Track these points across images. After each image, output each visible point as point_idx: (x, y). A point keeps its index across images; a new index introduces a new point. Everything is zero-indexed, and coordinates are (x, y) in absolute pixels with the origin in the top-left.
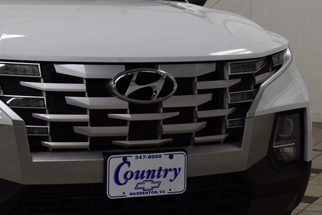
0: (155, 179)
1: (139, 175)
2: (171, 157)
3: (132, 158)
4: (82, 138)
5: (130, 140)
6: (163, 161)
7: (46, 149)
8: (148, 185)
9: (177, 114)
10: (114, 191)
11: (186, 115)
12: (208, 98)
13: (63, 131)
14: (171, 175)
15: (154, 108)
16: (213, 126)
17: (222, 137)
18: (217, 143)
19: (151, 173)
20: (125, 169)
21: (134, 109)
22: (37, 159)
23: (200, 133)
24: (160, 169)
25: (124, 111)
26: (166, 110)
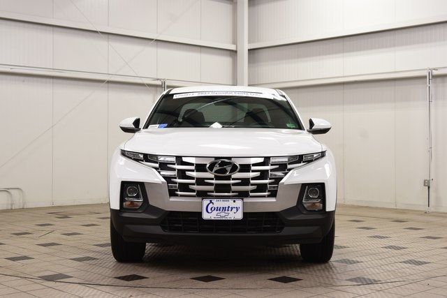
0: (226, 212)
1: (218, 209)
2: (234, 201)
3: (214, 201)
4: (193, 191)
5: (216, 192)
6: (230, 203)
7: (177, 195)
8: (223, 214)
9: (240, 181)
10: (206, 216)
11: (245, 182)
12: (258, 174)
13: (184, 187)
14: (234, 210)
15: (229, 178)
16: (261, 188)
17: (266, 194)
18: (264, 196)
19: (224, 209)
20: (211, 206)
21: (217, 178)
22: (172, 199)
23: (253, 191)
24: (229, 207)
25: (212, 179)
26: (233, 179)
